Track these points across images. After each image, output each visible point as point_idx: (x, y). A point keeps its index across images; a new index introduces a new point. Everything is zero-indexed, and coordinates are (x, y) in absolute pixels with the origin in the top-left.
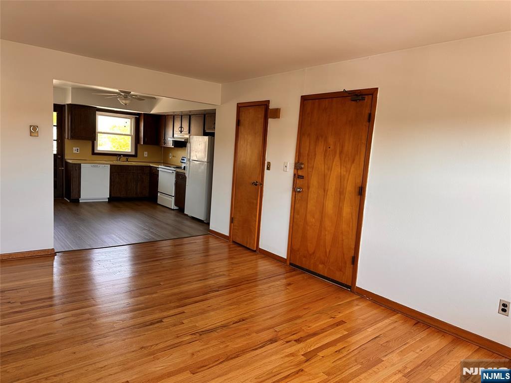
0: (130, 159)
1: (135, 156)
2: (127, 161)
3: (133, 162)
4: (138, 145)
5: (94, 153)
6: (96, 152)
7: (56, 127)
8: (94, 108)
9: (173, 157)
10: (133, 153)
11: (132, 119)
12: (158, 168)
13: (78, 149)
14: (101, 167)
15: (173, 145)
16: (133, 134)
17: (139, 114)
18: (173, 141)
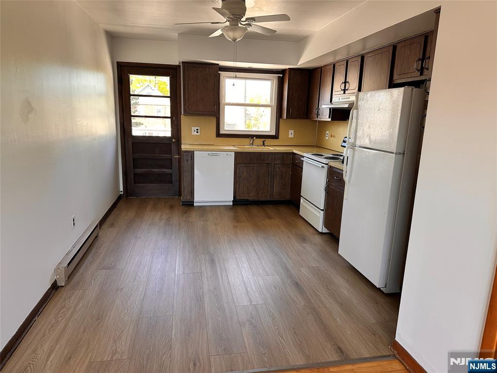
0: (268, 141)
1: (275, 137)
2: (264, 144)
3: (271, 148)
4: (281, 120)
5: (219, 135)
6: (222, 132)
7: (169, 99)
8: (216, 66)
9: (331, 137)
10: (273, 133)
11: (273, 80)
12: (303, 157)
13: (197, 130)
14: (221, 156)
15: (329, 117)
16: (274, 103)
17: (283, 72)
18: (330, 109)
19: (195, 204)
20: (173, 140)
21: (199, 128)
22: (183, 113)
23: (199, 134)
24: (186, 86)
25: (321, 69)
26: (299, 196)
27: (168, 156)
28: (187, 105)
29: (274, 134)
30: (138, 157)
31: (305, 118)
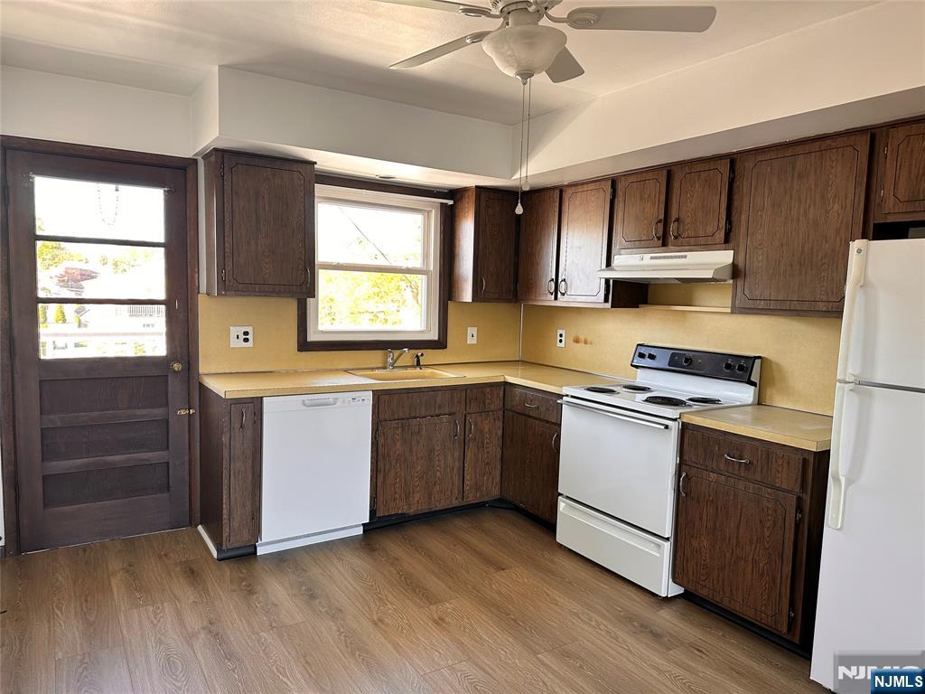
1: (440, 344)
2: (419, 363)
4: (451, 304)
5: (305, 345)
6: (312, 337)
7: (162, 250)
8: (308, 166)
9: (577, 341)
10: (434, 336)
11: (429, 212)
12: (561, 396)
13: (246, 333)
14: (339, 404)
15: (606, 300)
16: (433, 265)
17: (455, 194)
18: (607, 281)
19: (260, 551)
20: (177, 366)
21: (249, 329)
22: (203, 288)
23: (250, 344)
24: (227, 215)
25: (561, 192)
26: (553, 494)
27: (158, 412)
28: (229, 268)
29: (436, 338)
30: (59, 425)
31: (509, 301)
